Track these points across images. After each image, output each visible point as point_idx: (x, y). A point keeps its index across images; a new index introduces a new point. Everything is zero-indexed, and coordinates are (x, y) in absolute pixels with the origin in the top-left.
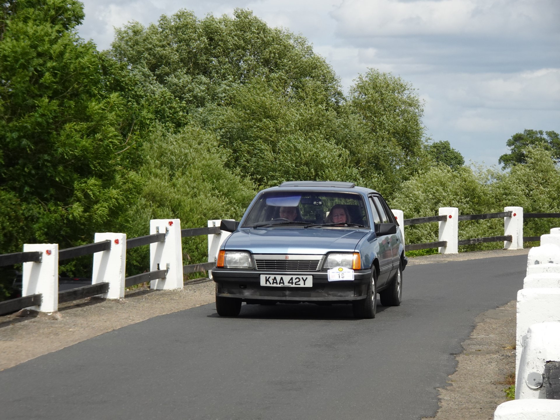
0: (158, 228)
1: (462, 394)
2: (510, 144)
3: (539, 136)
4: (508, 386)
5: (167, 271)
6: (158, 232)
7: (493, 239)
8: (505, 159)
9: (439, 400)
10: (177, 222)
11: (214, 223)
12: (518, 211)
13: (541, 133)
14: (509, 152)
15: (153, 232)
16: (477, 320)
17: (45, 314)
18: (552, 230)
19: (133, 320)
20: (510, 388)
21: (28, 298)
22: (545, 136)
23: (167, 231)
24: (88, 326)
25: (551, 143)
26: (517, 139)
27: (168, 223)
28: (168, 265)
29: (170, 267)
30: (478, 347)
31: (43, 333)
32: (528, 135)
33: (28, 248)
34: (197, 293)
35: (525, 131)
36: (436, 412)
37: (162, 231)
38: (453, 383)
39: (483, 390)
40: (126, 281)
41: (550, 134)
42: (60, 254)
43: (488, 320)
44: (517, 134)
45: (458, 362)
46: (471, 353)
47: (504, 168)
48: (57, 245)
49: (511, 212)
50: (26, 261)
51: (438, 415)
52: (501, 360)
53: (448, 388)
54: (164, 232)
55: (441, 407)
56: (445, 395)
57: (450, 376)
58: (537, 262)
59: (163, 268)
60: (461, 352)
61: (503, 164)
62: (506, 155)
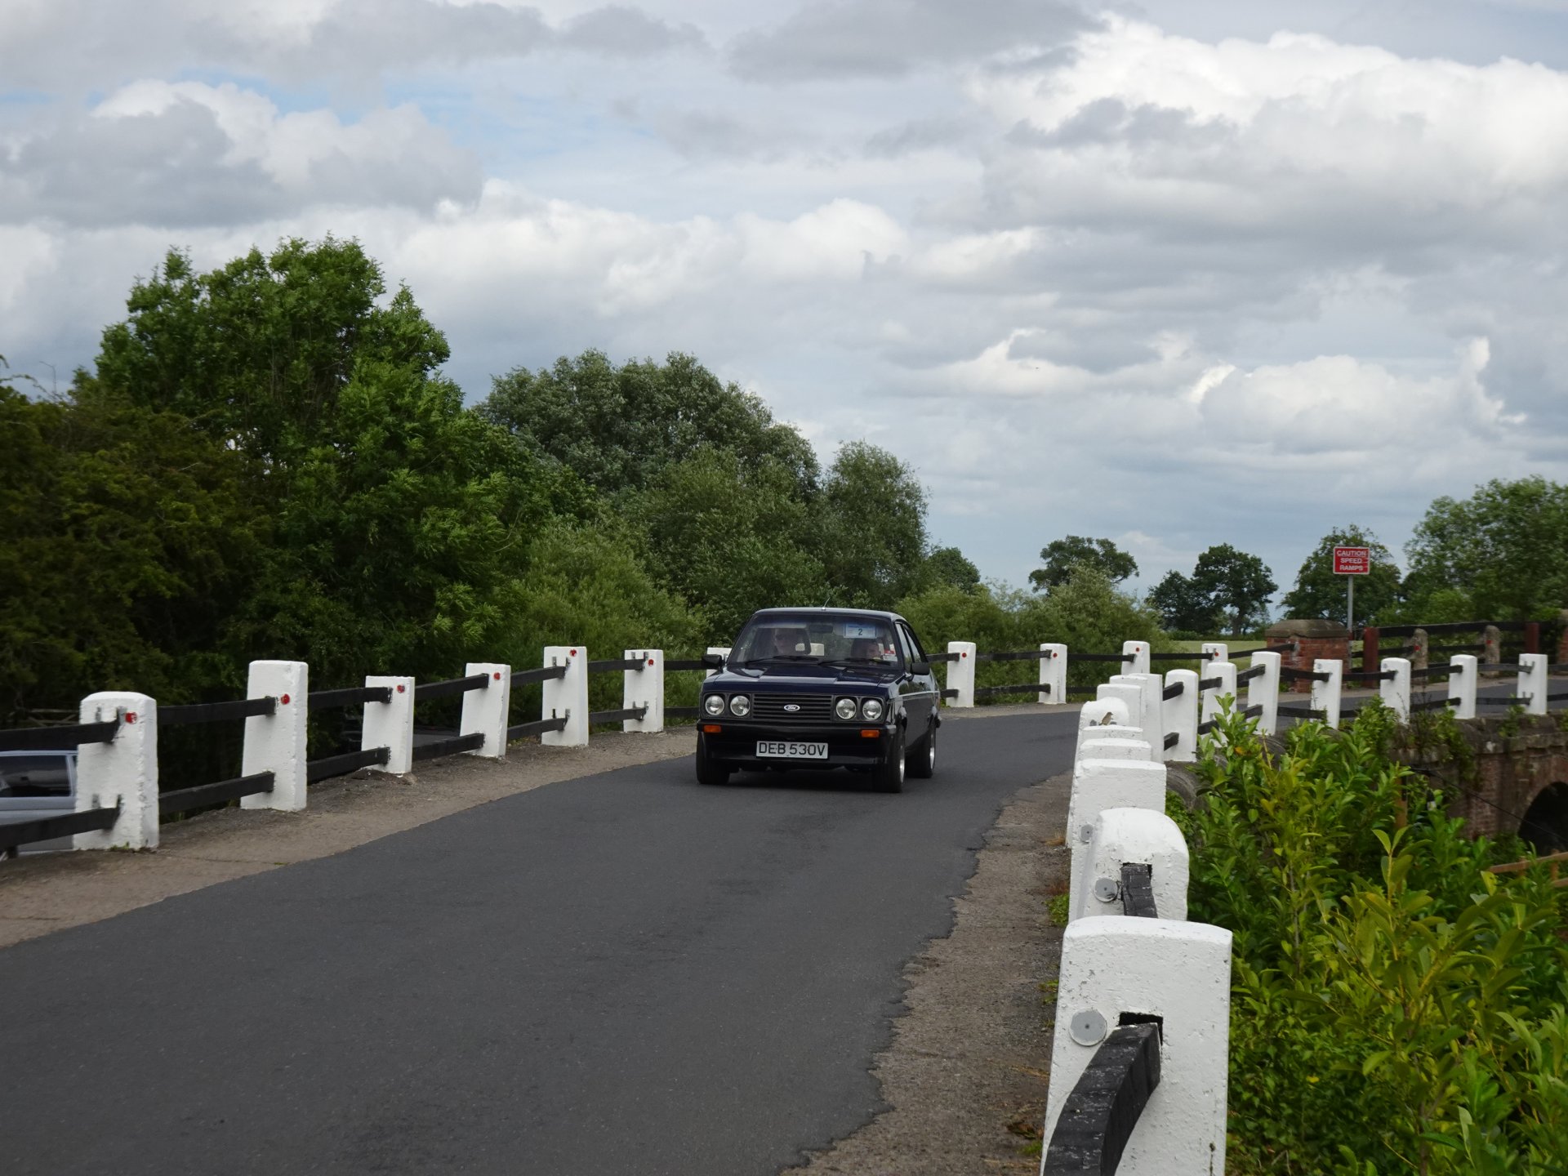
0: (555, 659)
1: (986, 906)
2: (1045, 554)
3: (1086, 545)
4: (1052, 897)
5: (565, 720)
6: (555, 664)
7: (1024, 689)
8: (1037, 576)
9: (955, 914)
10: (582, 651)
11: (634, 654)
12: (1060, 650)
13: (1090, 541)
14: (1044, 567)
15: (548, 664)
16: (1004, 802)
17: (393, 776)
18: (1112, 678)
19: (518, 788)
20: (1053, 900)
21: (371, 753)
22: (1095, 546)
23: (568, 662)
24: (455, 795)
25: (1103, 556)
26: (1056, 547)
27: (569, 651)
28: (567, 712)
29: (572, 714)
30: (1006, 841)
31: (390, 804)
32: (1071, 542)
33: (372, 682)
34: (608, 753)
35: (1068, 537)
36: (950, 931)
37: (561, 663)
38: (972, 890)
39: (1015, 902)
40: (509, 732)
41: (1103, 543)
42: (417, 692)
43: (1020, 803)
44: (1056, 542)
45: (978, 861)
46: (996, 849)
47: (1036, 589)
48: (413, 678)
49: (1050, 651)
50: (368, 701)
51: (953, 934)
52: (1039, 860)
53: (966, 897)
54: (564, 665)
55: (957, 924)
56: (962, 908)
57: (968, 881)
58: (1093, 723)
59: (560, 715)
60: (983, 847)
61: (1034, 584)
62: (1039, 571)
